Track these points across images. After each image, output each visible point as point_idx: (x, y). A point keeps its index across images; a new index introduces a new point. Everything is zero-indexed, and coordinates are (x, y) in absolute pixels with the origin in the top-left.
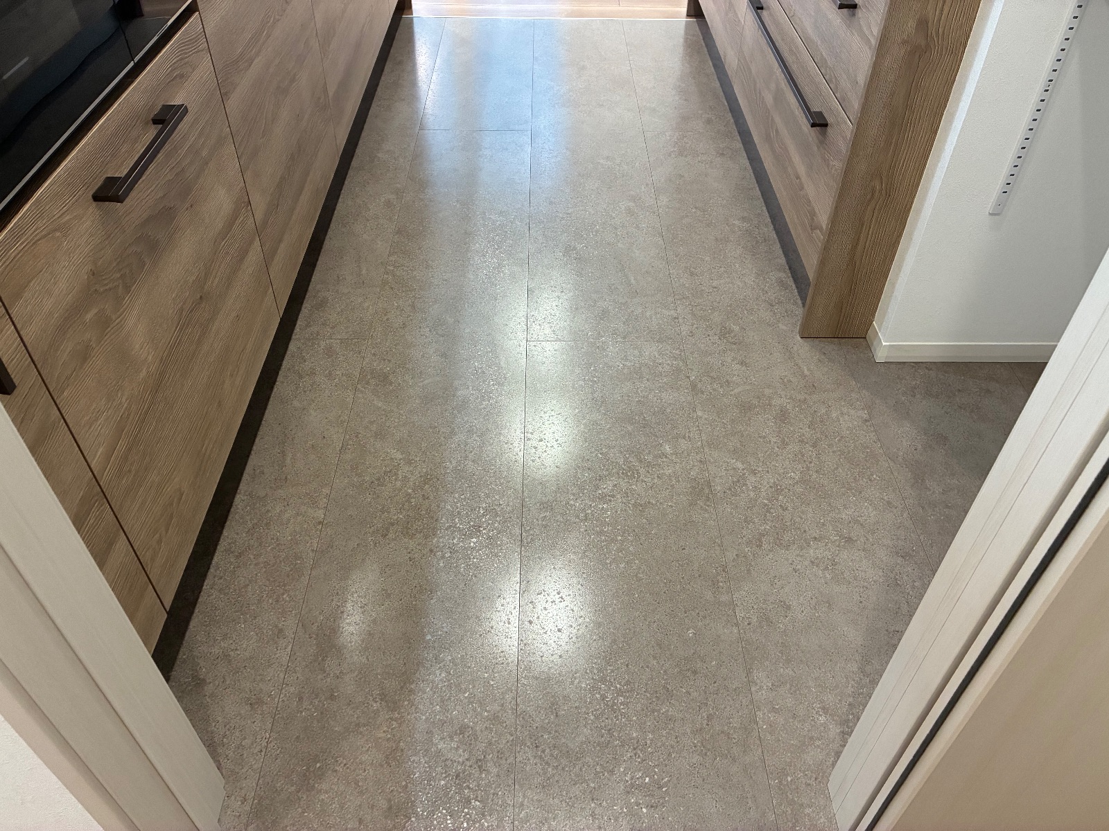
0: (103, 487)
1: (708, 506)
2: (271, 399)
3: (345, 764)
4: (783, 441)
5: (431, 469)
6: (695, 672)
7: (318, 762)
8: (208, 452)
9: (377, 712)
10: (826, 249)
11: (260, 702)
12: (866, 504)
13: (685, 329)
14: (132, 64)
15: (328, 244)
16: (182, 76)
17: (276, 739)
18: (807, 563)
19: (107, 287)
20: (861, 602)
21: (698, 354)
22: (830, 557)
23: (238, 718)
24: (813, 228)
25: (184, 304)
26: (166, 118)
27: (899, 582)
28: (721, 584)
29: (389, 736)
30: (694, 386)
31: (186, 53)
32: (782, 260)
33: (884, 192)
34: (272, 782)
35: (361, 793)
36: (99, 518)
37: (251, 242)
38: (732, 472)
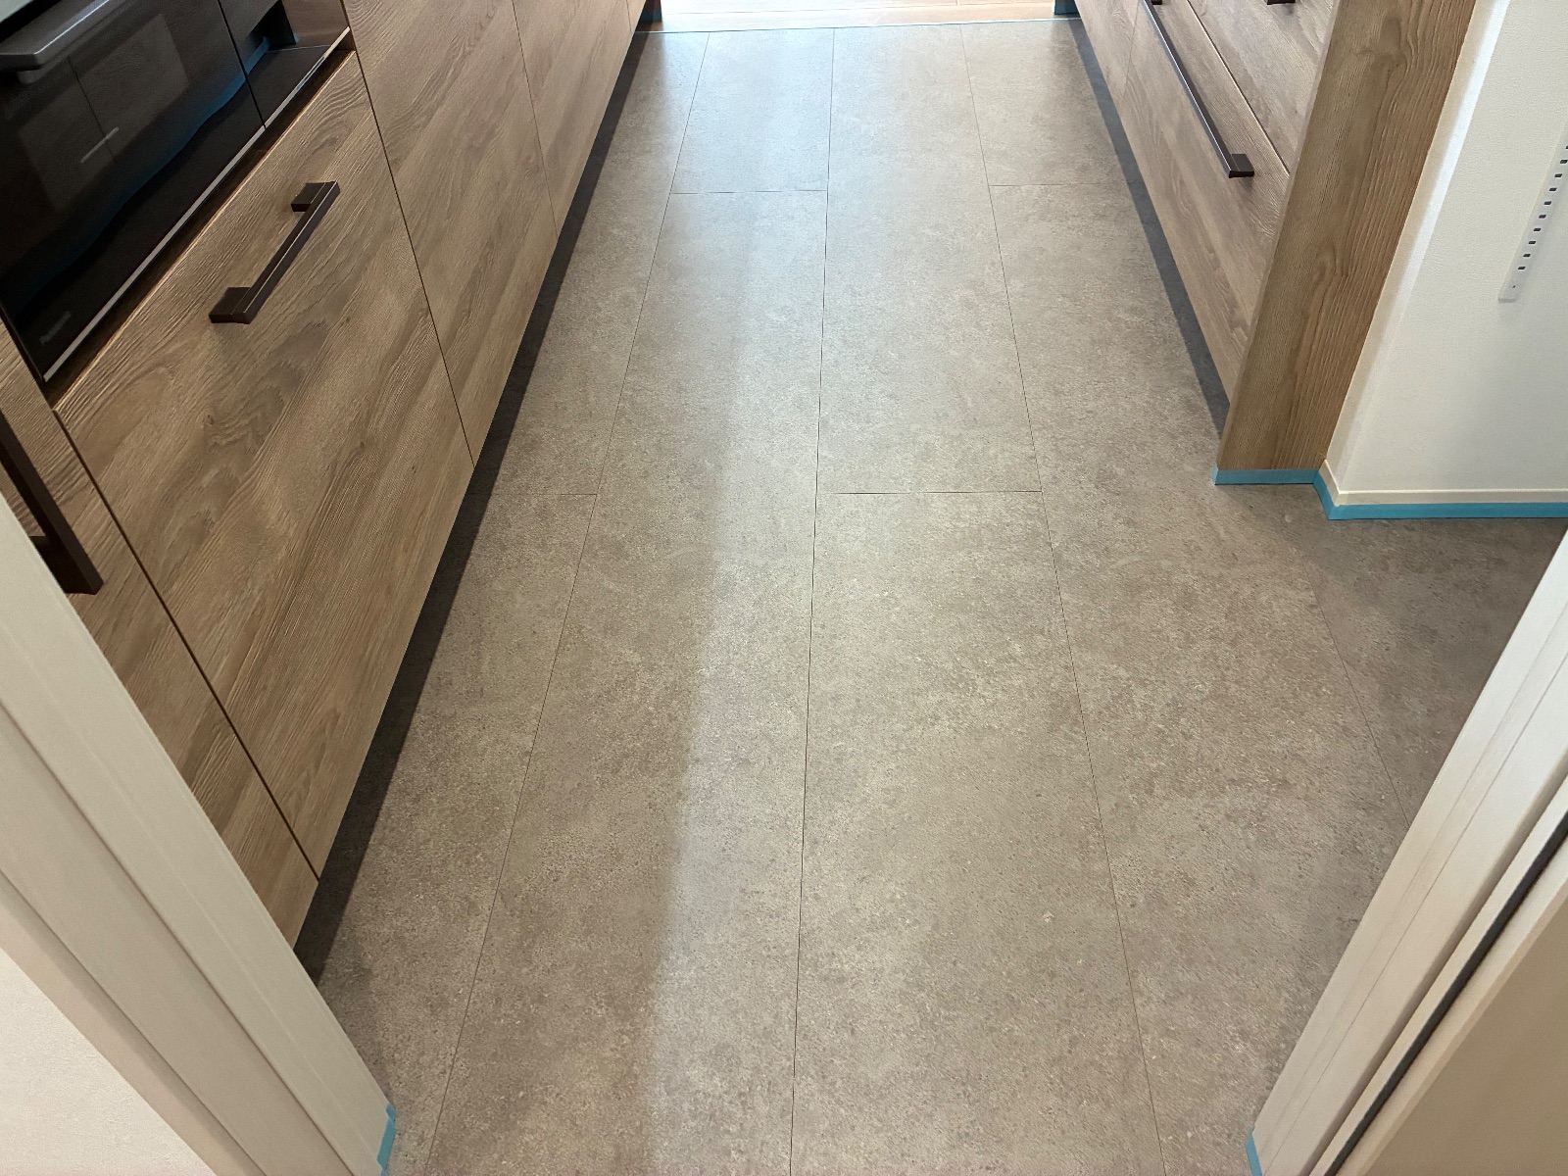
0: (227, 712)
1: (1076, 733)
2: (463, 579)
3: (558, 1094)
4: (1187, 637)
5: (680, 678)
6: (1052, 975)
7: (522, 1089)
8: (374, 656)
9: (601, 1023)
10: (1252, 355)
11: (444, 1003)
12: (1311, 731)
13: (1045, 473)
14: (262, 130)
15: (542, 360)
16: (333, 141)
17: (465, 1055)
18: (1220, 817)
19: (231, 439)
20: (1301, 876)
21: (1063, 509)
22: (1254, 809)
23: (414, 1025)
24: (1233, 325)
25: (339, 454)
26: (310, 202)
27: (1358, 847)
28: (1092, 847)
29: (618, 1056)
30: (1057, 558)
31: (339, 109)
32: (1190, 371)
33: (1338, 271)
34: (459, 1115)
35: (579, 1135)
36: (222, 754)
37: (431, 366)
38: (1110, 683)
